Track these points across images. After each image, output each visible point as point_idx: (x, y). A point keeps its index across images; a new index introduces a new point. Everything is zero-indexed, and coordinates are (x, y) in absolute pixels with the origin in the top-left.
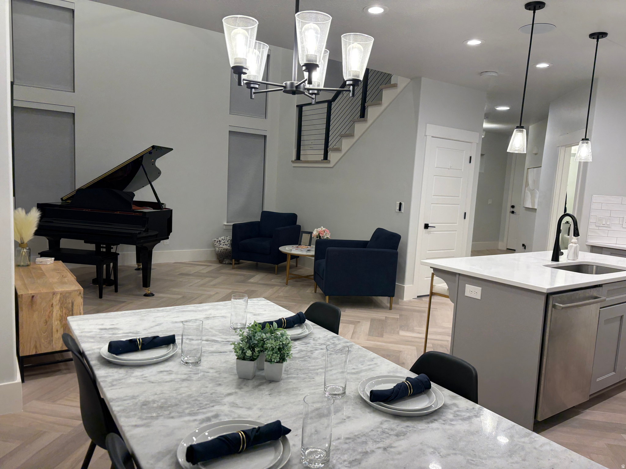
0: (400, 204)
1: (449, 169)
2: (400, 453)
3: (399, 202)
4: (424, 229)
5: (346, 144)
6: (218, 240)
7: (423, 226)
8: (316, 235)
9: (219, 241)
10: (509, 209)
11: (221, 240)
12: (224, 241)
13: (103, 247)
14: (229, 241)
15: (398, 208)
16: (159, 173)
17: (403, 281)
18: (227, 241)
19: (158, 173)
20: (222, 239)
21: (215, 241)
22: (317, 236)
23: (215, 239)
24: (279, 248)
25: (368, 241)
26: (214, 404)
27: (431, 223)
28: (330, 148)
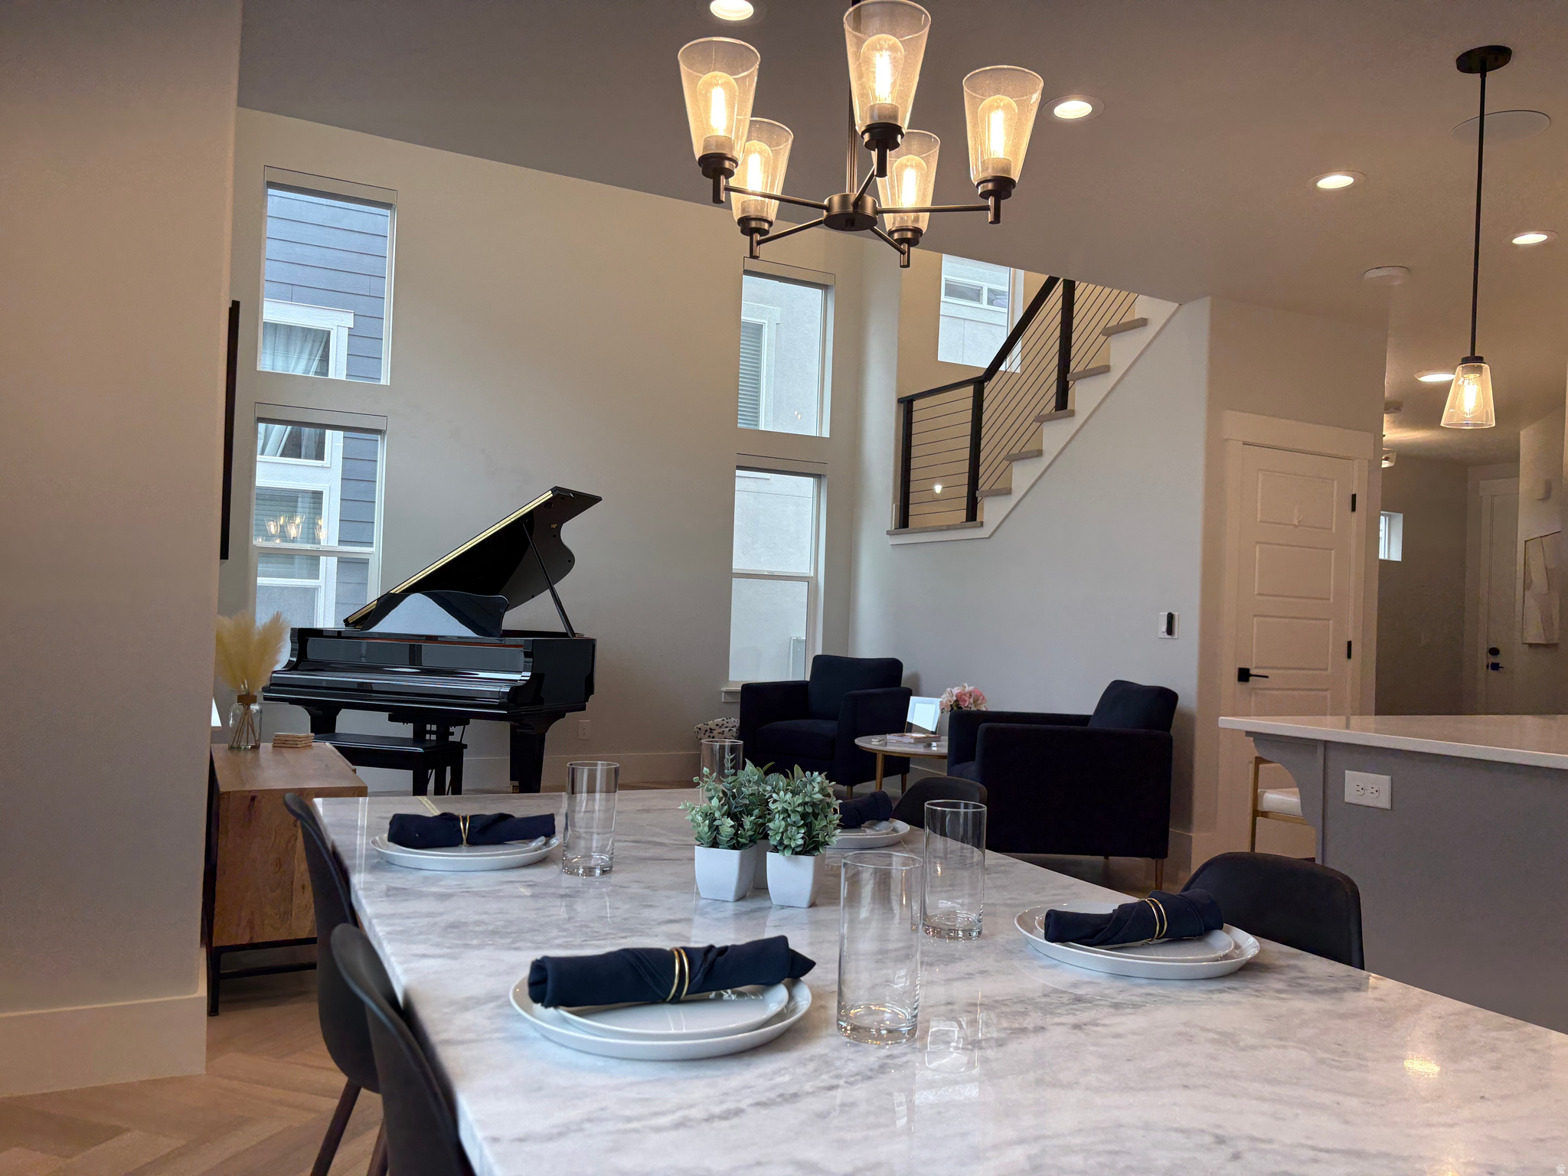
0: (1168, 617)
1: (1295, 526)
2: (1118, 1036)
3: (1167, 613)
4: (1237, 682)
5: (1022, 475)
6: (708, 727)
7: (1235, 674)
8: (949, 704)
9: (709, 730)
10: (1484, 659)
11: (713, 727)
12: (720, 731)
13: (431, 732)
14: (734, 729)
15: (1164, 628)
16: (569, 561)
17: (1187, 822)
18: (728, 729)
19: (566, 560)
20: (717, 725)
21: (700, 729)
22: (951, 705)
23: (699, 726)
24: (856, 740)
25: (1090, 716)
26: (628, 934)
27: (1256, 668)
28: (982, 492)
